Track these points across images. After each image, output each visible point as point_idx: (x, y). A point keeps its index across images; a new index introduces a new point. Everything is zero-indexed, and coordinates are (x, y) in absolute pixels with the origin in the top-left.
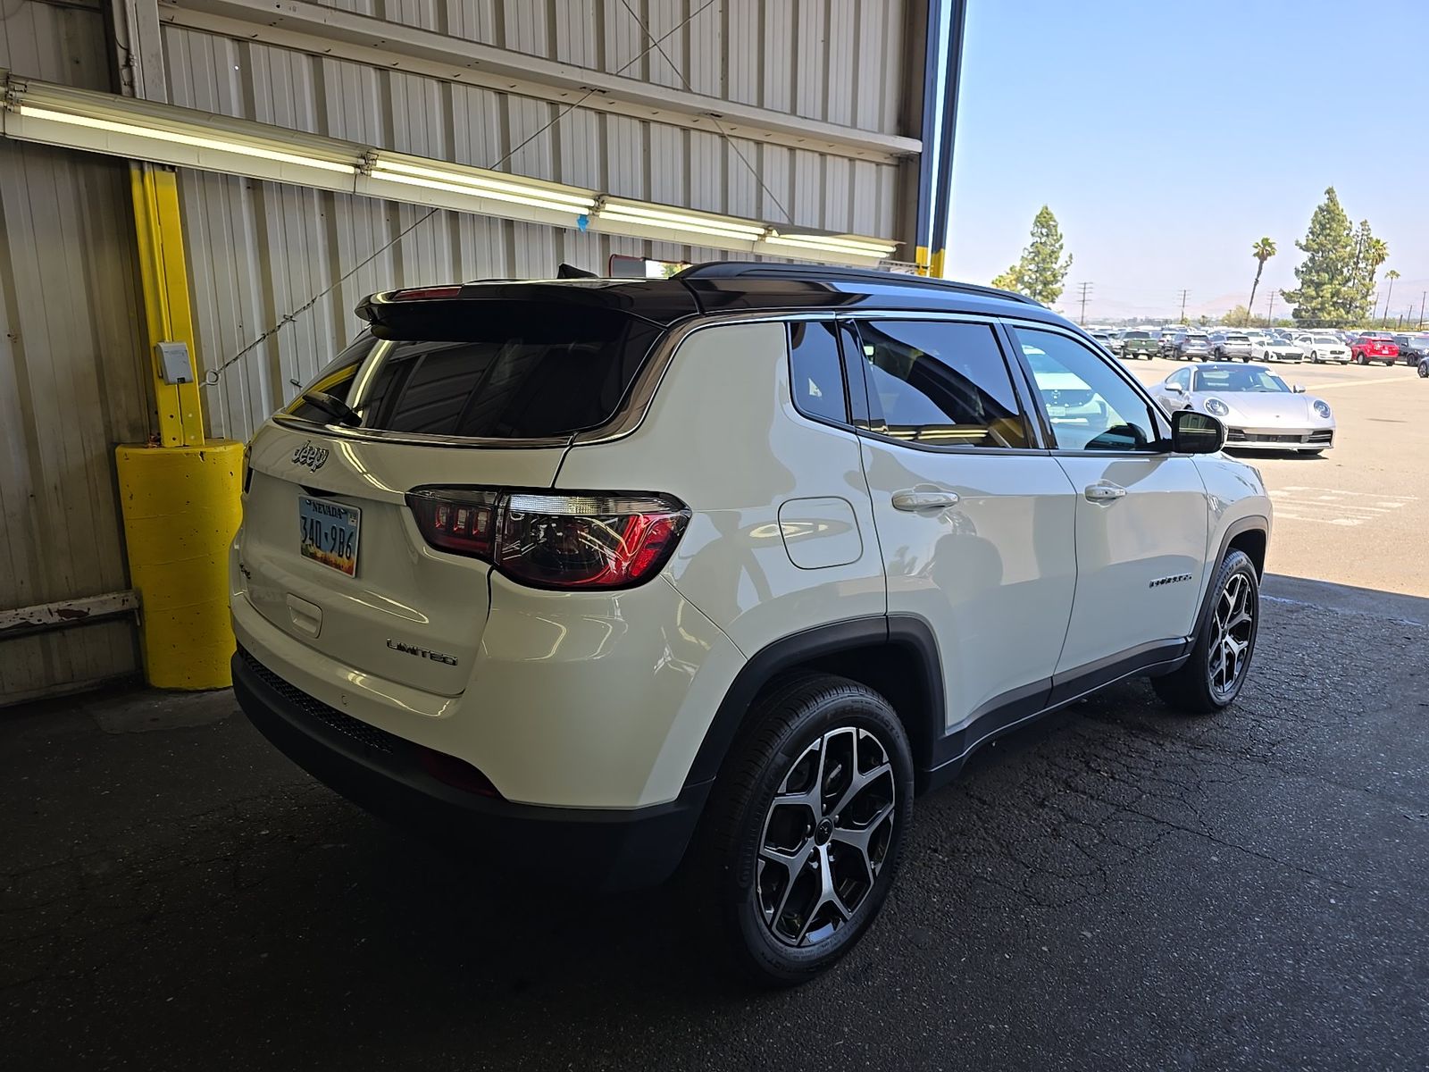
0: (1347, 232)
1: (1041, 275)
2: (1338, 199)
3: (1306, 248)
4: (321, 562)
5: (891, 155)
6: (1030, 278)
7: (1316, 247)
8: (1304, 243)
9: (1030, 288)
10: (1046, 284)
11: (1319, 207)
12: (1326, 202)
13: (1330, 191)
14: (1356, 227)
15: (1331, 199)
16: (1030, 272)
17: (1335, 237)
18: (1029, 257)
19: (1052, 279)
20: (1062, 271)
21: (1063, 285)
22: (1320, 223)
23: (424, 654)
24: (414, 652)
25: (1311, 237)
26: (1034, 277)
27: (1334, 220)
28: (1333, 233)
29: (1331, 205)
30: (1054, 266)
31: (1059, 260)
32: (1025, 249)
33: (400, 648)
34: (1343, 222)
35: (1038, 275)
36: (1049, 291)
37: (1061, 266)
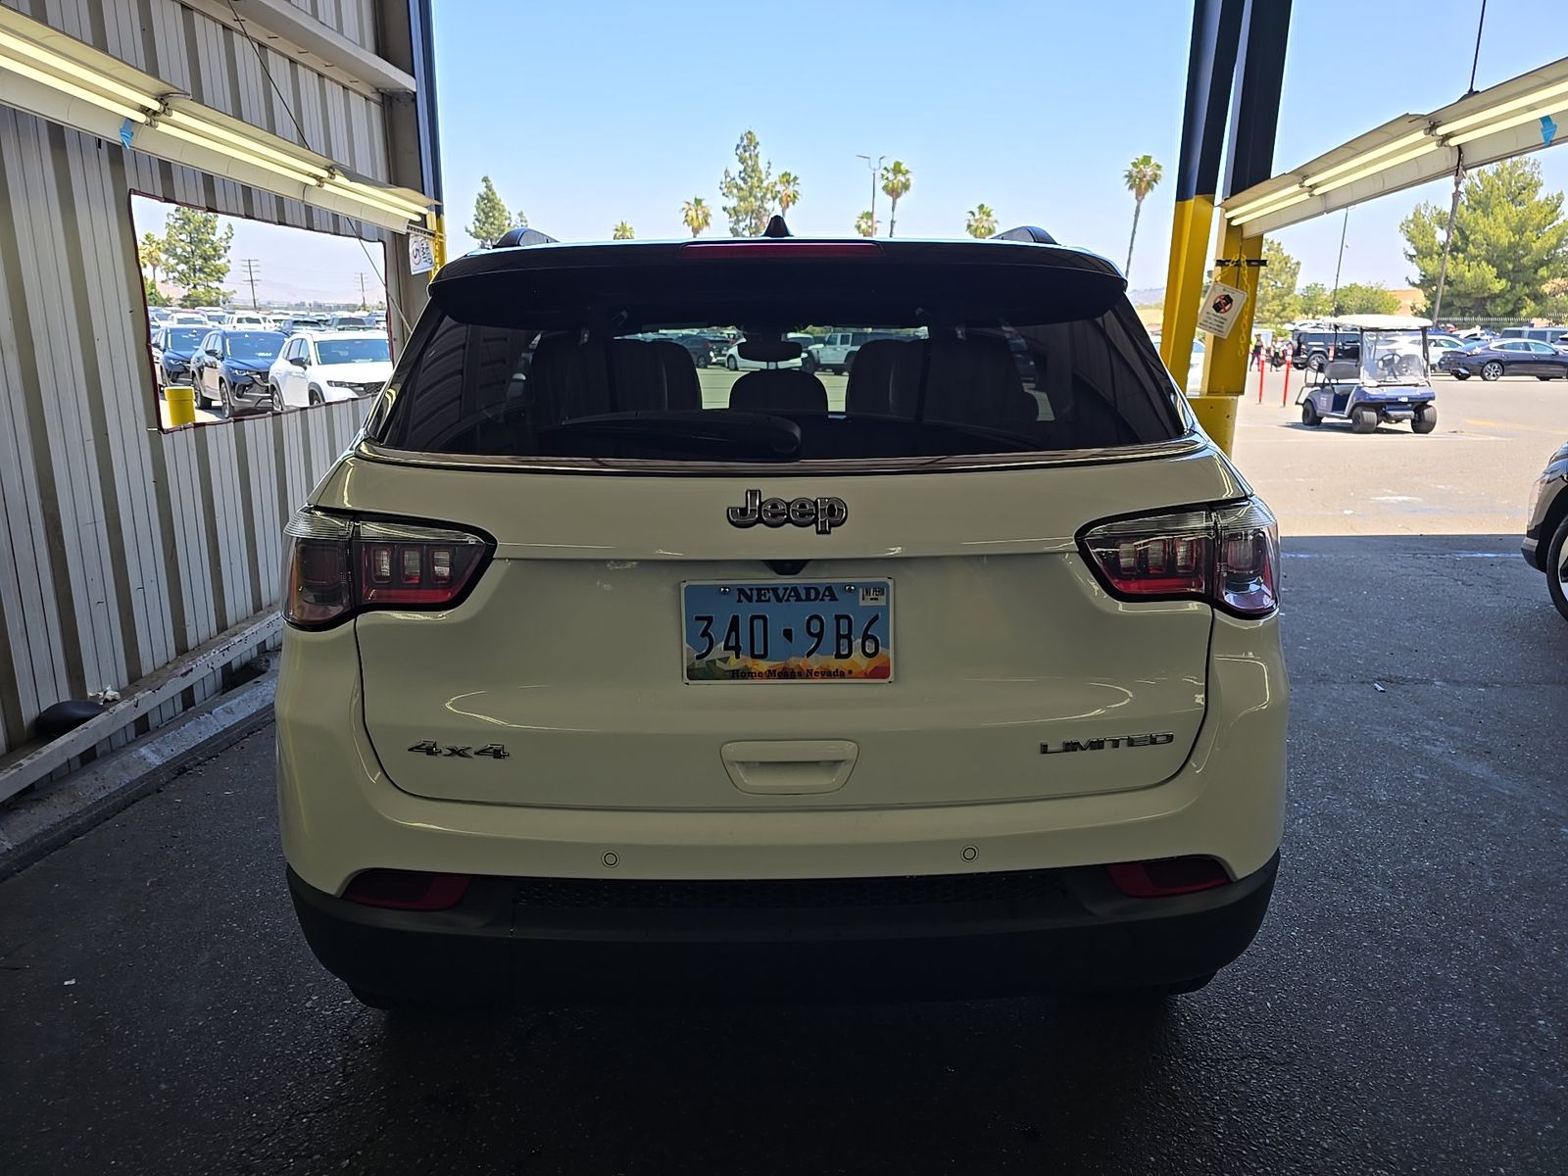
0: (508, 222)
1: (196, 247)
2: (494, 188)
3: (477, 237)
4: (780, 678)
5: (377, 89)
6: (184, 251)
7: (484, 235)
8: (473, 230)
9: (186, 263)
10: (206, 259)
11: (480, 195)
12: (485, 190)
13: (485, 180)
14: (515, 217)
15: (489, 188)
16: (182, 244)
17: (499, 226)
18: (177, 225)
19: (213, 253)
20: (224, 244)
21: (229, 261)
22: (483, 210)
23: (1116, 744)
24: (1097, 745)
25: (477, 224)
26: (189, 249)
27: (495, 209)
28: (496, 222)
29: (490, 193)
30: (211, 236)
31: (217, 230)
32: (169, 214)
33: (1071, 747)
34: (503, 211)
35: (193, 247)
36: (212, 267)
37: (221, 238)
